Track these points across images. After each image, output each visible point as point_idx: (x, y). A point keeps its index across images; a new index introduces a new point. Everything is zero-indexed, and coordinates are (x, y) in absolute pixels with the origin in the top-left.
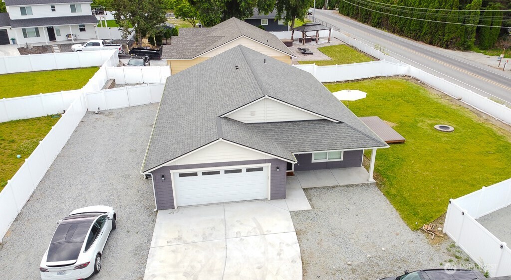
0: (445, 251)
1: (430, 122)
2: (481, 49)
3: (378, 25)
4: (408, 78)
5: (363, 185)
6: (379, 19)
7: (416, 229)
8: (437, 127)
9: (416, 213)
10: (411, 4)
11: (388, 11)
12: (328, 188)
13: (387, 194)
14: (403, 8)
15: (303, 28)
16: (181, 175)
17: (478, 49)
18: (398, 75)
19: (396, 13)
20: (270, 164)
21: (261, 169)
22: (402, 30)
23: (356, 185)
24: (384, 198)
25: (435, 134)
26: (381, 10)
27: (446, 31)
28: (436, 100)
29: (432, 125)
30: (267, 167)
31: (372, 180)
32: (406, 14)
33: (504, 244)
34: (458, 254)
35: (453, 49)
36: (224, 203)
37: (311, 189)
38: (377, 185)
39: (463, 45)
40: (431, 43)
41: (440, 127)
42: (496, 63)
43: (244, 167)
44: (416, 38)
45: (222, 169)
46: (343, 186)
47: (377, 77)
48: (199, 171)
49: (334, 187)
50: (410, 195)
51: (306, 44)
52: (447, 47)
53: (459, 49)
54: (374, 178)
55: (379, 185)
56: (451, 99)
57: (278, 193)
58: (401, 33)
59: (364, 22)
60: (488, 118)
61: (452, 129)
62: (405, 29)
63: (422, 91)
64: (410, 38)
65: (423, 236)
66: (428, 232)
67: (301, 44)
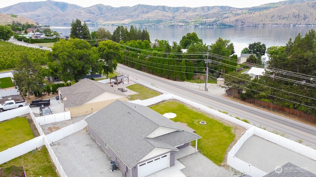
0: (232, 171)
1: (197, 121)
2: (188, 80)
3: (140, 69)
4: (175, 100)
5: (195, 153)
6: (140, 66)
7: (220, 166)
8: (200, 123)
9: (216, 160)
10: (155, 61)
11: (144, 63)
12: (184, 157)
13: (204, 155)
14: (152, 63)
15: (116, 78)
16: (140, 166)
17: (187, 80)
18: (170, 99)
19: (149, 65)
20: (170, 153)
21: (166, 156)
22: (153, 72)
23: (193, 154)
24: (204, 156)
25: (202, 126)
26: (140, 63)
27: (174, 73)
28: (192, 110)
29: (198, 122)
30: (169, 155)
31: (197, 151)
32: (153, 66)
33: (250, 164)
34: (235, 171)
35: (178, 81)
36: (154, 173)
37: (179, 159)
38: (199, 152)
39: (182, 79)
40: (168, 78)
41: (202, 123)
42: (198, 87)
43: (160, 157)
44: (161, 76)
45: (153, 159)
46: (189, 155)
47: (163, 101)
48: (146, 162)
49: (187, 156)
50: (211, 153)
51: (119, 85)
52: (176, 80)
53: (181, 81)
54: (197, 149)
55: (200, 152)
56: (196, 109)
57: (172, 164)
58: (153, 73)
59: (132, 67)
60: (213, 116)
61: (206, 123)
62: (154, 72)
63: (185, 107)
64: (158, 76)
65: (223, 167)
66: (224, 166)
67: (116, 85)
